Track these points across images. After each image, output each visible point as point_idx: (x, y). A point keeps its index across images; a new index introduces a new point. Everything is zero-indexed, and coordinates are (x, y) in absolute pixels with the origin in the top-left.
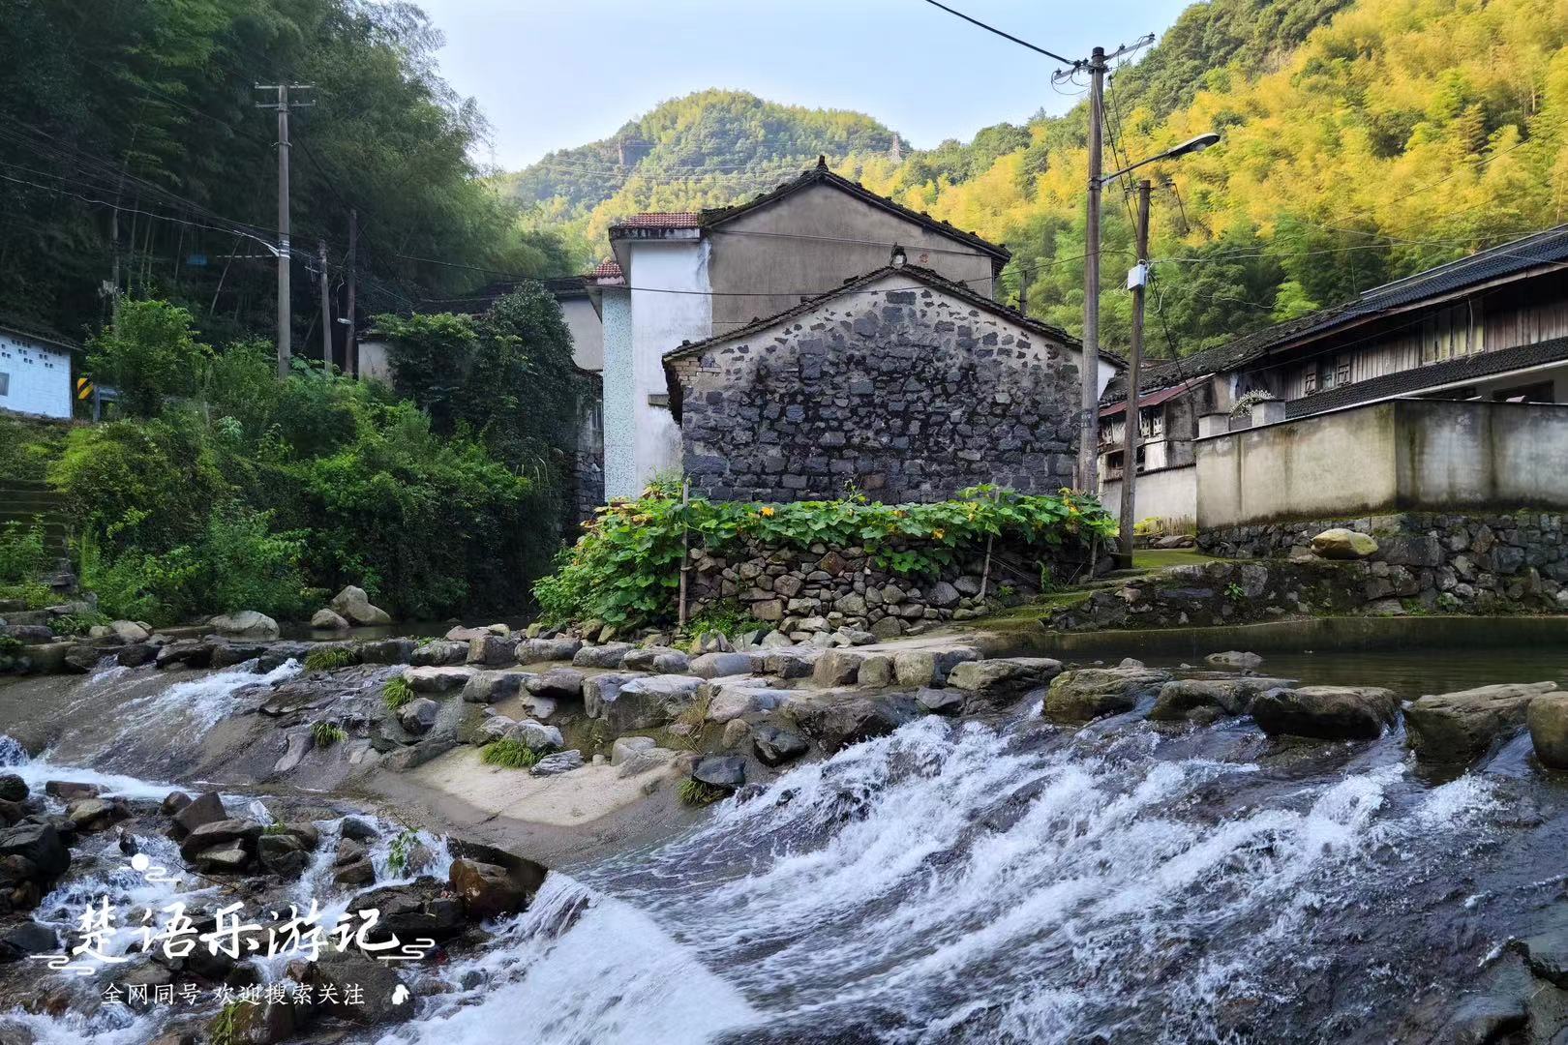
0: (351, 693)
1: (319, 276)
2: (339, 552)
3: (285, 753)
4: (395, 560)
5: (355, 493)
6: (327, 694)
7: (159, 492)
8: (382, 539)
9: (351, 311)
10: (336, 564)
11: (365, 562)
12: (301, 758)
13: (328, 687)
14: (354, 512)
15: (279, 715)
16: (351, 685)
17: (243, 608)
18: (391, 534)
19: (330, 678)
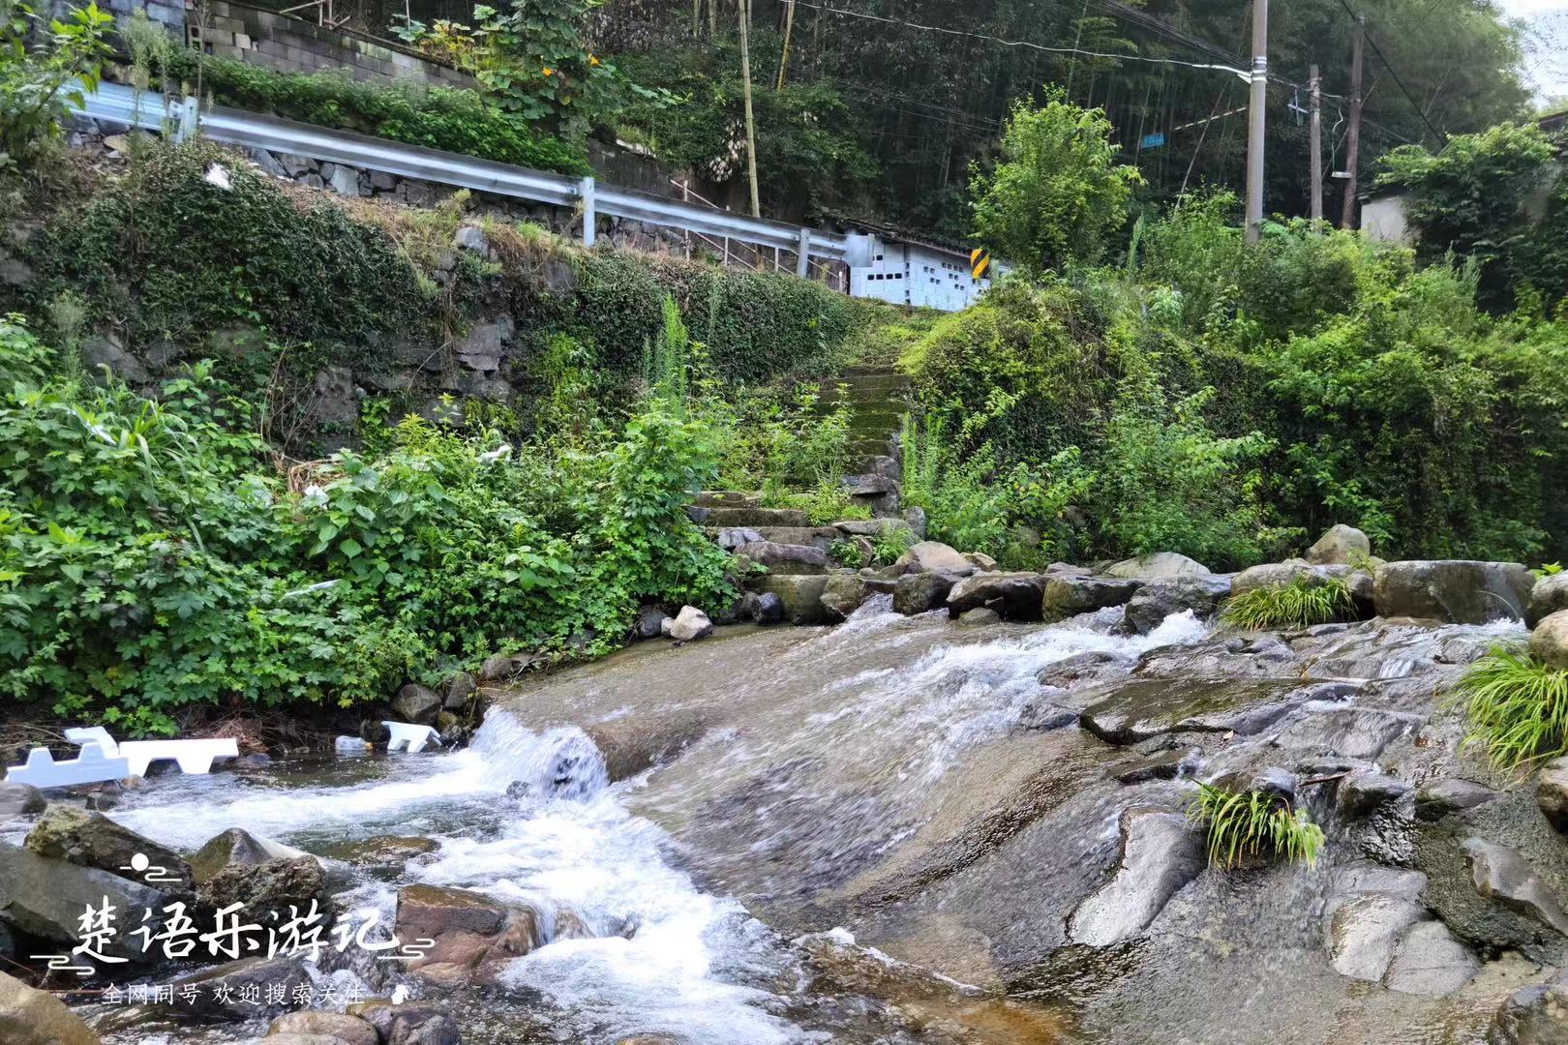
0: (1340, 693)
1: (1307, 118)
2: (1323, 476)
3: (1112, 871)
4: (1416, 489)
5: (1350, 383)
6: (1263, 689)
7: (1045, 374)
8: (1396, 456)
9: (1351, 161)
10: (1313, 493)
11: (1366, 491)
12: (1159, 907)
13: (1274, 671)
14: (1348, 412)
15: (1121, 739)
16: (1347, 668)
17: (1157, 548)
18: (1410, 446)
19: (1282, 649)
